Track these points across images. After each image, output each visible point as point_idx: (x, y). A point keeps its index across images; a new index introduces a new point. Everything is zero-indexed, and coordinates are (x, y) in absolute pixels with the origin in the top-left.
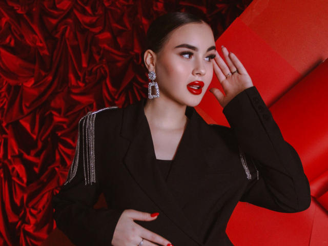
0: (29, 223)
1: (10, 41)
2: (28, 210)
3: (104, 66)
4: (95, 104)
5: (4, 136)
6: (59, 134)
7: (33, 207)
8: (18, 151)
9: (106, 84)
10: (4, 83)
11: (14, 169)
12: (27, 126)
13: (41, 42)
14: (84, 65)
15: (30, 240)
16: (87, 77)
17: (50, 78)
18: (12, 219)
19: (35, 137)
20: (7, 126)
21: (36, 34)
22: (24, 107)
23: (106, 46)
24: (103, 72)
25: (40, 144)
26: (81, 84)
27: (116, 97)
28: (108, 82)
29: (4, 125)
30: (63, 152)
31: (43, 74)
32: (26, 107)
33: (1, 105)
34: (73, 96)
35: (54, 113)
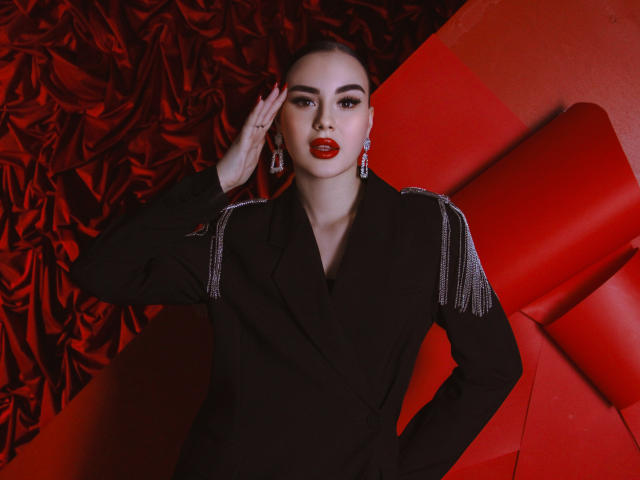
0: (78, 337)
1: (70, 40)
2: (78, 315)
3: (219, 91)
4: (200, 151)
5: (48, 193)
6: (139, 195)
7: (87, 312)
8: (71, 219)
9: (220, 121)
10: (55, 109)
11: (60, 247)
12: (88, 179)
13: (120, 47)
14: (187, 87)
15: (78, 366)
16: (189, 107)
17: (131, 105)
18: (52, 328)
19: (99, 197)
20: (54, 178)
21: (113, 34)
22: (84, 147)
23: (224, 60)
24: (216, 100)
25: (106, 210)
26: (180, 118)
28: (223, 116)
29: (50, 174)
31: (120, 97)
32: (88, 148)
33: (48, 143)
34: (165, 136)
35: (133, 160)
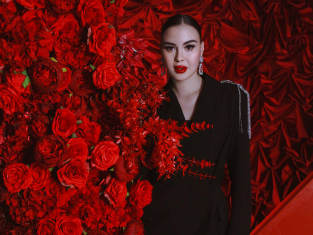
1: (229, 16)
3: (305, 36)
4: (296, 69)
6: (265, 94)
10: (223, 51)
13: (254, 17)
14: (289, 35)
16: (290, 46)
17: (261, 46)
21: (251, 10)
22: (238, 71)
23: (308, 20)
24: (303, 41)
26: (285, 52)
28: (308, 50)
30: (269, 110)
31: (256, 43)
32: (240, 70)
33: (220, 69)
34: (277, 62)
35: (262, 76)
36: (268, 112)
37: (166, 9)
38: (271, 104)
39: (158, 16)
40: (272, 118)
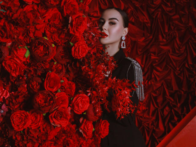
1: (132, 19)
6: (154, 65)
9: (176, 41)
10: (129, 40)
12: (140, 61)
13: (147, 20)
14: (166, 31)
16: (167, 37)
17: (151, 37)
19: (143, 66)
21: (145, 16)
24: (175, 34)
25: (146, 69)
26: (165, 40)
27: (181, 47)
30: (155, 73)
31: (149, 35)
32: (139, 51)
33: (127, 50)
34: (160, 46)
35: (152, 54)
36: (155, 75)
37: (95, 15)
38: (157, 70)
39: (91, 19)
40: (158, 79)
